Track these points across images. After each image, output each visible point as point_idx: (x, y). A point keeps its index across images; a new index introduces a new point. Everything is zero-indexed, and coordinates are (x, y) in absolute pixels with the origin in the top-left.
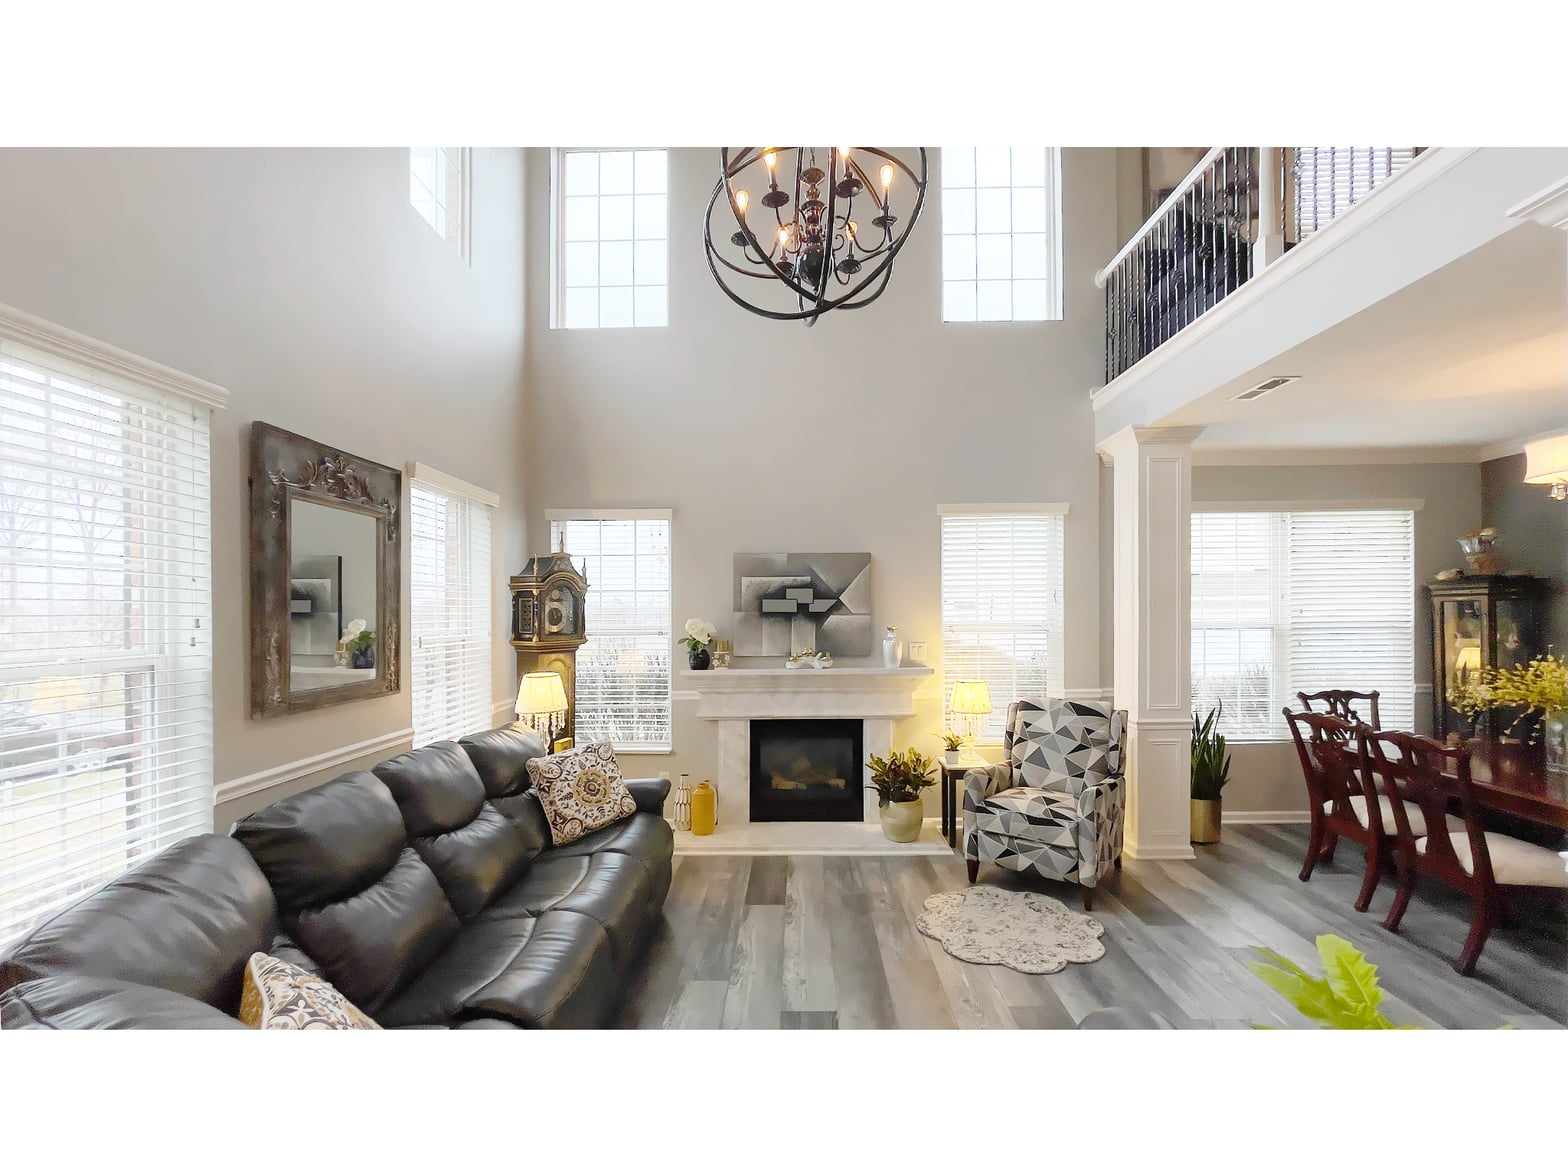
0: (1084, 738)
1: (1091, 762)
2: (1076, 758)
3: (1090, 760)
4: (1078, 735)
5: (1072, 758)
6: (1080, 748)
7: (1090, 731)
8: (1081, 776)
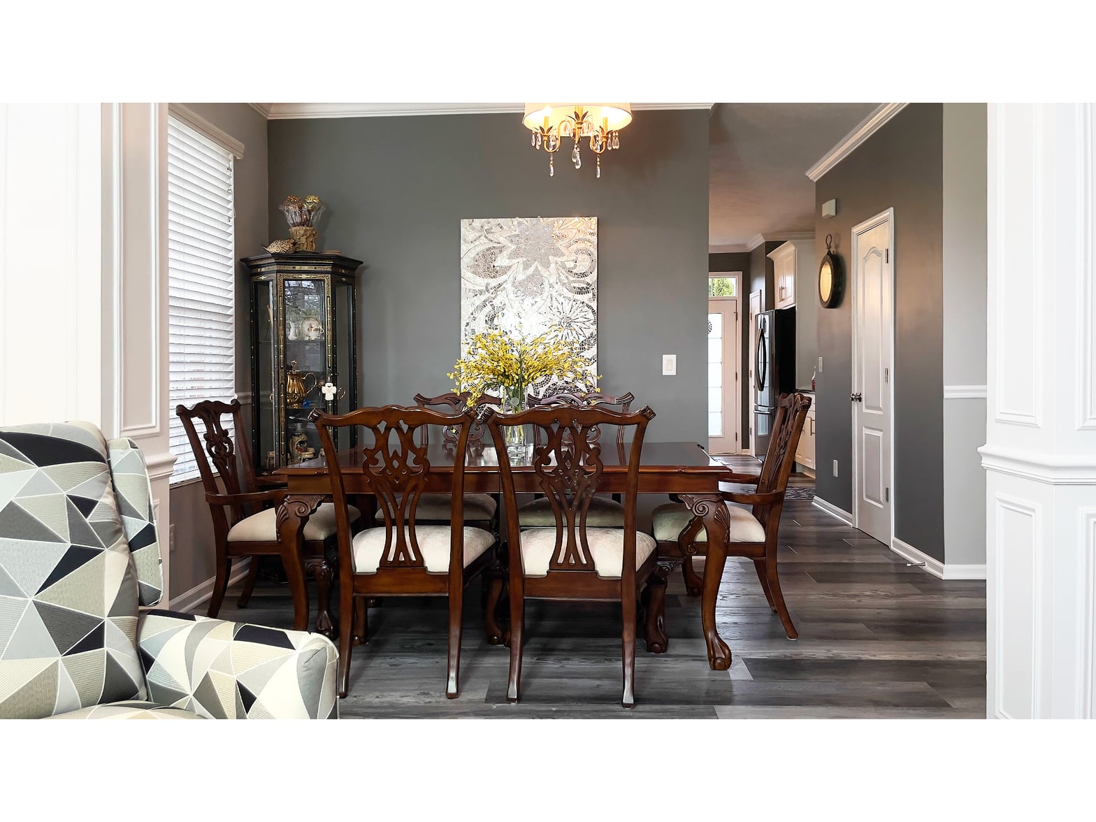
0: (77, 528)
1: (111, 590)
2: (66, 595)
3: (107, 581)
4: (58, 522)
5: (53, 599)
6: (74, 559)
7: (86, 505)
8: (95, 640)
